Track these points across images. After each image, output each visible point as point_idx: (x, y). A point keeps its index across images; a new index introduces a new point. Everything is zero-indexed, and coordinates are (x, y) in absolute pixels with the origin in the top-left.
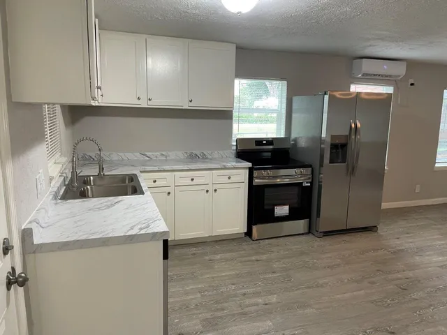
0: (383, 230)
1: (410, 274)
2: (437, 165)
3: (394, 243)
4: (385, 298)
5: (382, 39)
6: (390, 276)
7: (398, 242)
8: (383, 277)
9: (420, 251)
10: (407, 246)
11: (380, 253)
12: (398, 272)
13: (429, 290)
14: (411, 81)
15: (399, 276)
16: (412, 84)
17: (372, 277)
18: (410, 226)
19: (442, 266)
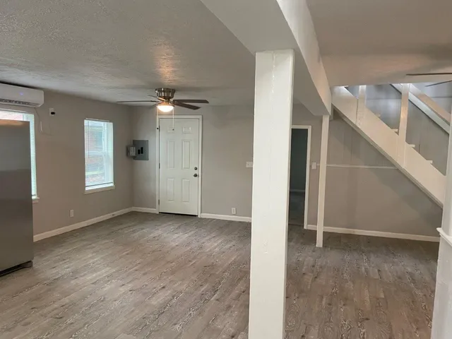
0: (38, 263)
1: (66, 300)
2: (87, 189)
3: (51, 273)
4: (42, 334)
5: (11, 65)
6: (45, 311)
7: (54, 271)
8: (38, 314)
9: (75, 274)
10: (63, 273)
11: (35, 288)
12: (54, 302)
13: (83, 309)
14: (52, 110)
15: (56, 306)
16: (53, 113)
17: (26, 318)
18: (68, 252)
19: (95, 282)
